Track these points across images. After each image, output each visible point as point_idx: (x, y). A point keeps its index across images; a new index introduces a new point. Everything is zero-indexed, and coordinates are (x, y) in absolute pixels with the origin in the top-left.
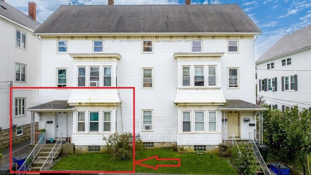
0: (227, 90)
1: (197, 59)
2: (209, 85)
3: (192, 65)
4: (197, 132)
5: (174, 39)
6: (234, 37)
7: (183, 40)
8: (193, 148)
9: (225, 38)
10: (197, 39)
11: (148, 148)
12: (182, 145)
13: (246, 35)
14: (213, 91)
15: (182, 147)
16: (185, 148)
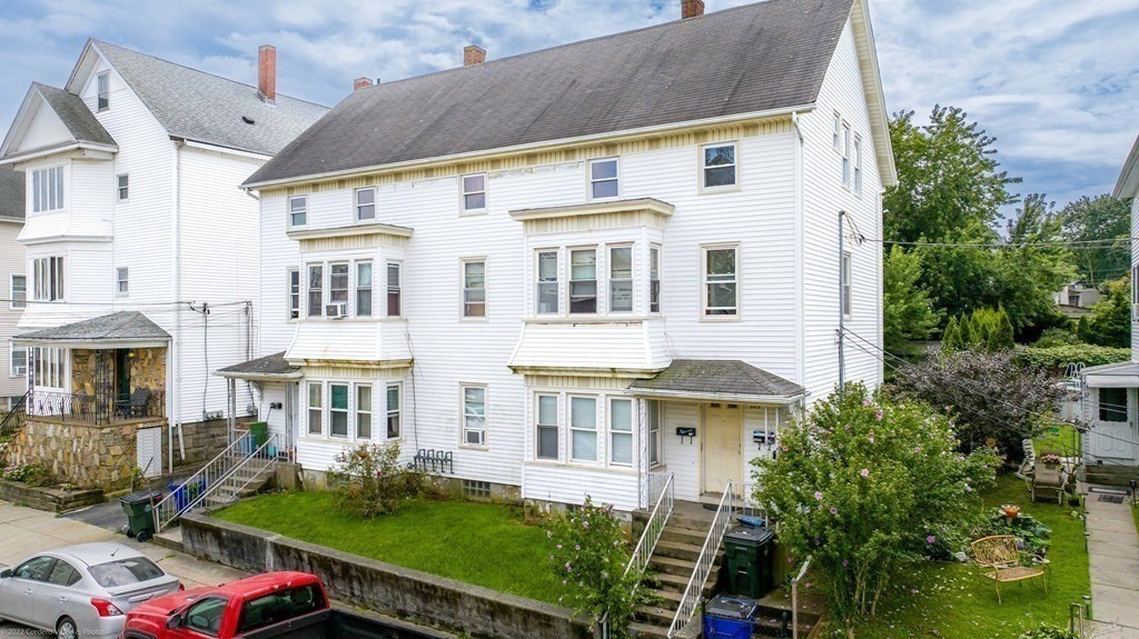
0: (697, 324)
1: (574, 225)
2: (614, 309)
3: (563, 247)
4: (577, 462)
5: (540, 163)
6: (722, 134)
7: (563, 162)
8: (563, 511)
9: (693, 139)
10: (604, 154)
11: (476, 498)
12: (535, 500)
13: (763, 120)
14: (622, 329)
15: (532, 503)
16: (541, 510)
